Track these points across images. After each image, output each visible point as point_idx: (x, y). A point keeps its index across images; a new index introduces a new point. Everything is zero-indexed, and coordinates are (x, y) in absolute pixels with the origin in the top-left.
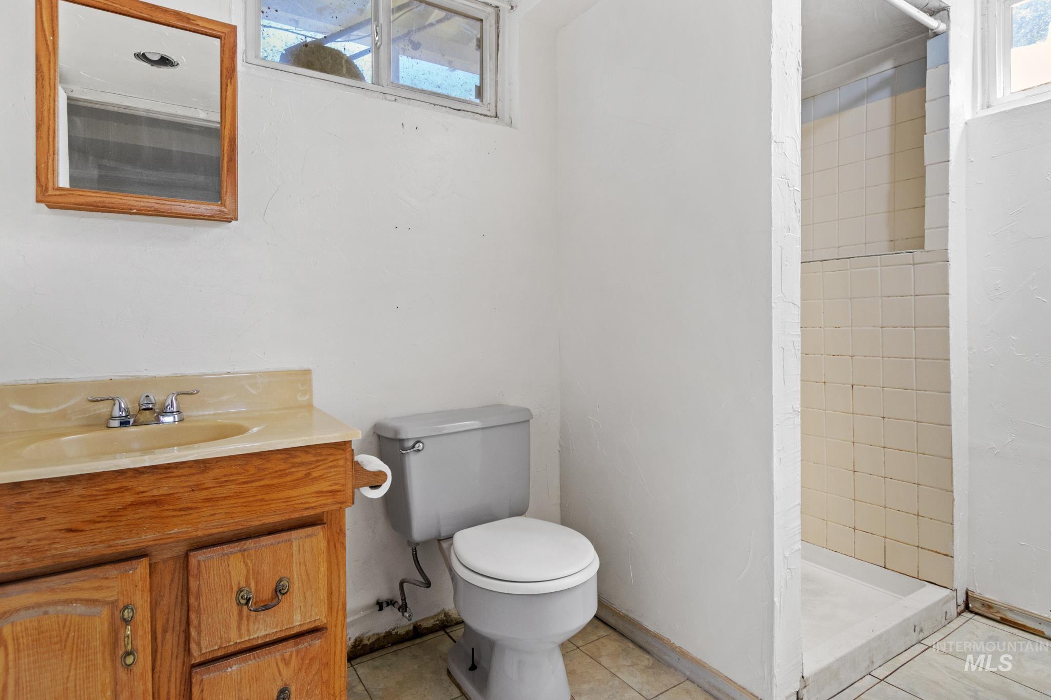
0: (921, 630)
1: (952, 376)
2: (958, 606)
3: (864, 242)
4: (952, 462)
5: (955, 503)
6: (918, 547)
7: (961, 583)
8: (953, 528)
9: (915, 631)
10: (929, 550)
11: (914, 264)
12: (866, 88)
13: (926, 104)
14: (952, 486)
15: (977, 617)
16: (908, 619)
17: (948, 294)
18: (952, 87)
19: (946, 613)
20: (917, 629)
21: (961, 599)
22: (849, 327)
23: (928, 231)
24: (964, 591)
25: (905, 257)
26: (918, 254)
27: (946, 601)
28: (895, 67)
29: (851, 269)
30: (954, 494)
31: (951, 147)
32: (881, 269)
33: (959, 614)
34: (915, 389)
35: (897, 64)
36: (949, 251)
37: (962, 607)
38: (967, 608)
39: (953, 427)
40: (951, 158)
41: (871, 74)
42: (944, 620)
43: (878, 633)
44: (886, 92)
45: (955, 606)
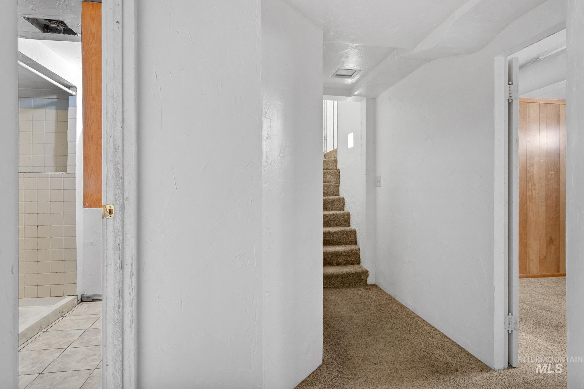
0: (63, 312)
1: (77, 219)
2: (78, 301)
3: (44, 166)
4: (76, 250)
5: (77, 264)
6: (64, 284)
7: (79, 293)
8: (76, 273)
9: (60, 313)
10: (68, 284)
11: (63, 178)
12: (45, 102)
13: (68, 119)
14: (76, 258)
15: (85, 303)
16: (57, 309)
17: (75, 189)
18: (77, 115)
19: (73, 304)
20: (61, 312)
21: (80, 298)
22: (36, 201)
23: (69, 166)
24: (81, 295)
25: (60, 175)
26: (64, 174)
27: (73, 300)
28: (58, 99)
29: (37, 177)
30: (77, 261)
31: (77, 137)
32: (50, 179)
33: (78, 304)
34: (63, 224)
35: (58, 98)
36: (76, 174)
37: (80, 301)
38: (82, 301)
39: (77, 237)
40: (77, 141)
41: (48, 97)
42: (72, 307)
43: (44, 316)
44: (54, 107)
45: (77, 301)
